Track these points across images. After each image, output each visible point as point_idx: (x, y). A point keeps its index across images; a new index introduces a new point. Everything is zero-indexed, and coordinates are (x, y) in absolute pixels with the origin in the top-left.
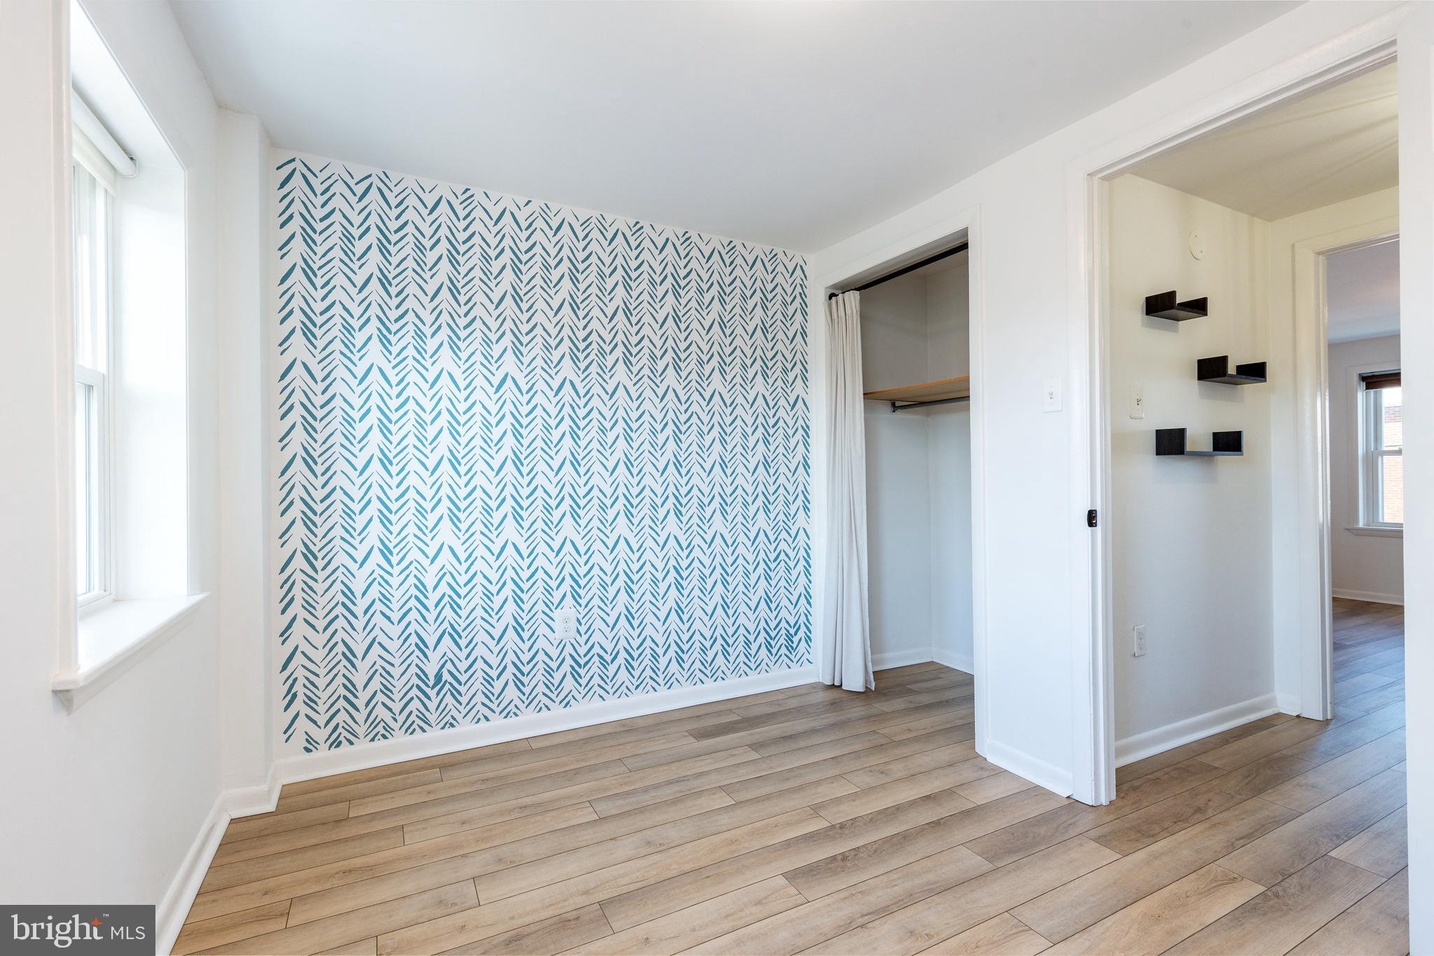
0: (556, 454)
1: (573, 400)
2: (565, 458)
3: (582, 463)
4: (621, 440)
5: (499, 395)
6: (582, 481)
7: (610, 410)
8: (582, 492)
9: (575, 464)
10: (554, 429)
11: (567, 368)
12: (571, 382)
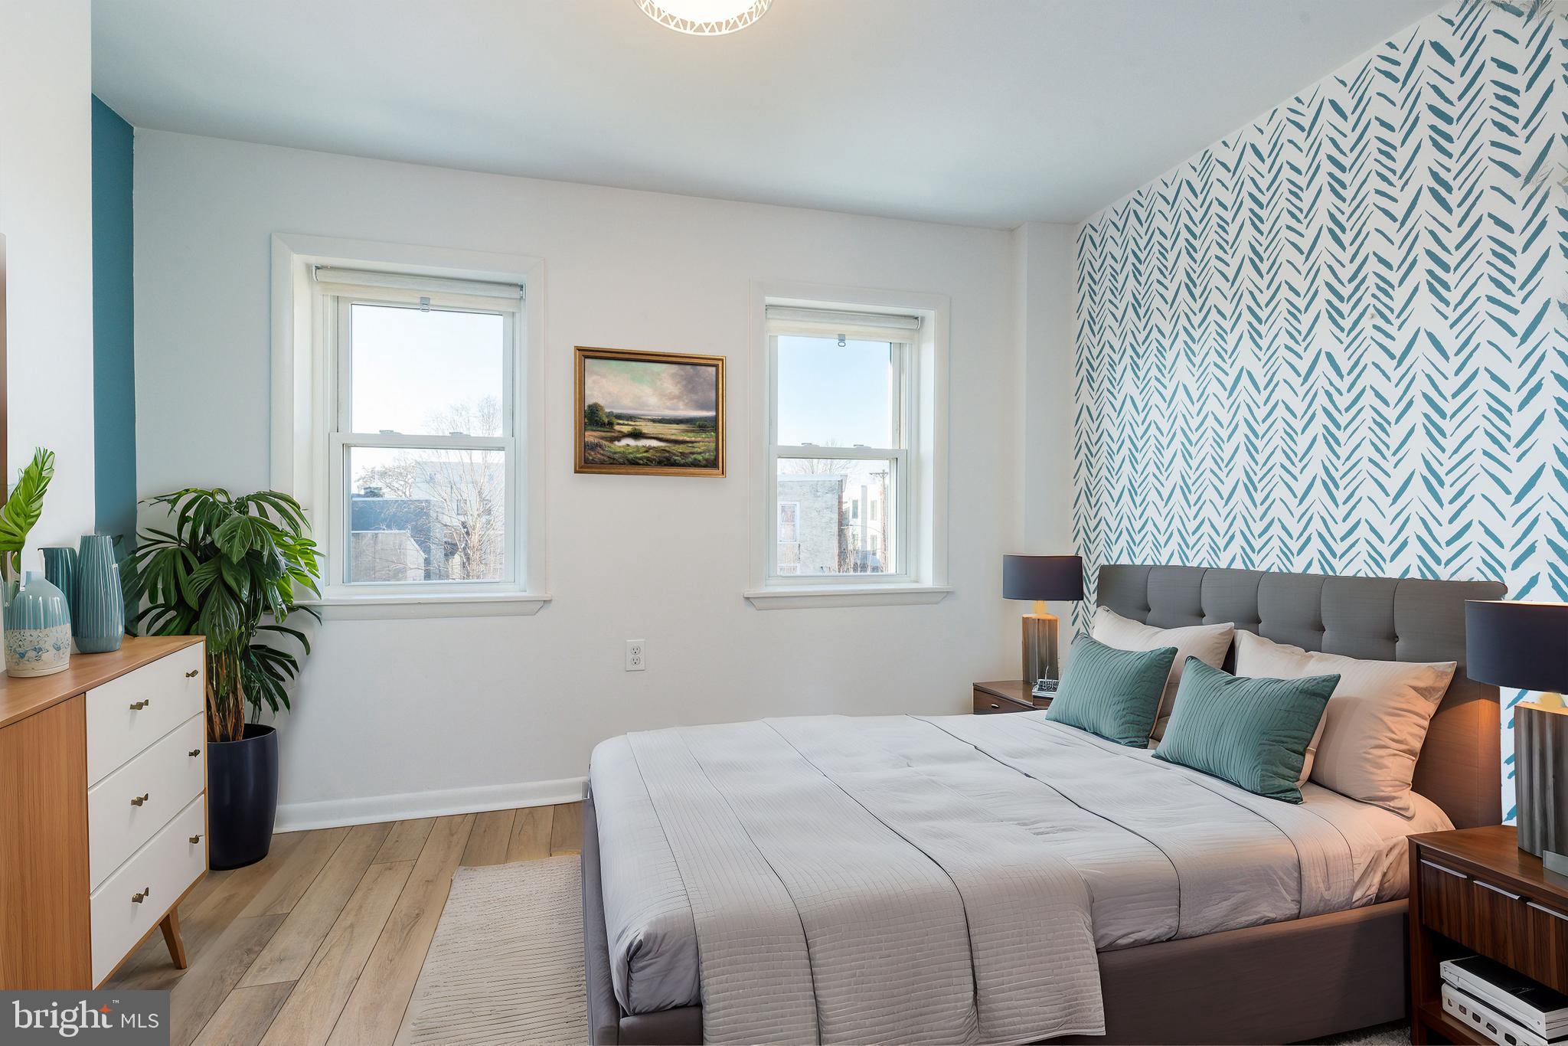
0: (1301, 473)
1: (1331, 384)
2: (1315, 478)
3: (1342, 484)
4: (1420, 437)
5: (1232, 399)
6: (1340, 513)
7: (1396, 386)
8: (1339, 530)
9: (1330, 485)
10: (1299, 433)
11: (1324, 337)
12: (1329, 356)
